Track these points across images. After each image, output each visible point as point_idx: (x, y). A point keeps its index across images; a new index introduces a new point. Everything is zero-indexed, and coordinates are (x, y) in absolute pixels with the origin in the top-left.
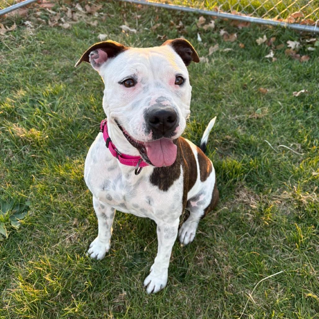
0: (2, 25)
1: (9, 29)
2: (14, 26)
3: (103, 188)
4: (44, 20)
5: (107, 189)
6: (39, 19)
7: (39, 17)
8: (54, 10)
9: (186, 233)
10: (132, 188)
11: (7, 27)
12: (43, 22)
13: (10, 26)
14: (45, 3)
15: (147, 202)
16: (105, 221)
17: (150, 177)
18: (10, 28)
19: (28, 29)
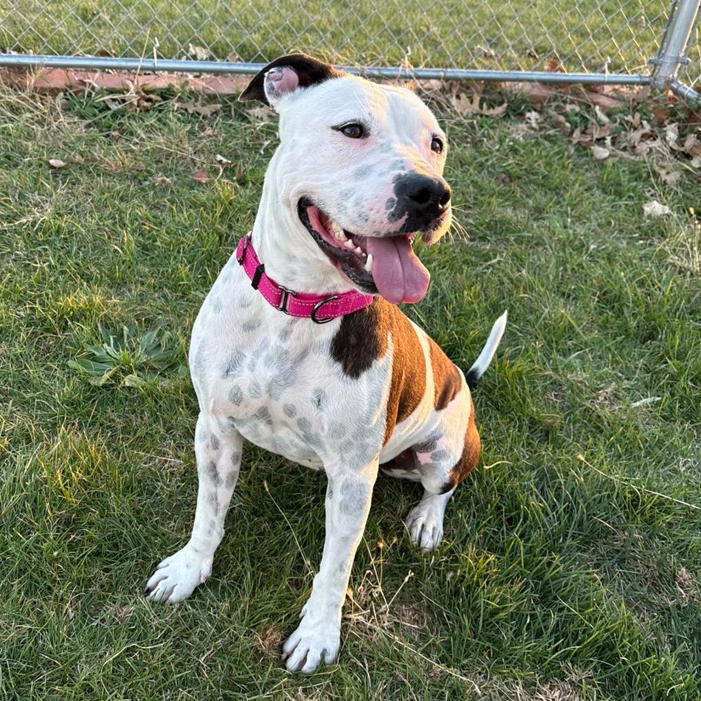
0: (478, 98)
1: (485, 111)
2: (499, 110)
3: (227, 372)
4: (568, 125)
5: (236, 372)
6: (562, 118)
7: (566, 115)
8: (609, 115)
9: (423, 526)
10: (289, 365)
11: (485, 105)
12: (565, 127)
13: (491, 106)
14: (607, 96)
15: (313, 401)
16: (213, 489)
17: (333, 340)
18: (489, 109)
19: (523, 126)
